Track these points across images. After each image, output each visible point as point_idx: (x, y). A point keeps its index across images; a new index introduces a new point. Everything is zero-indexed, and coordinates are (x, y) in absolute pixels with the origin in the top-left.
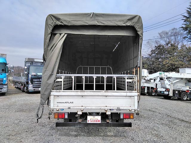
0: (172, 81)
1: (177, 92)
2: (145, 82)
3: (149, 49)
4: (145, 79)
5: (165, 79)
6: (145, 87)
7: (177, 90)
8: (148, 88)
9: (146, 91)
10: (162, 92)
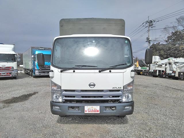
0: (179, 65)
1: (182, 74)
2: (158, 67)
3: (166, 35)
4: (157, 64)
5: (173, 64)
6: (157, 70)
7: (182, 72)
8: (159, 71)
9: (157, 74)
10: (170, 74)
